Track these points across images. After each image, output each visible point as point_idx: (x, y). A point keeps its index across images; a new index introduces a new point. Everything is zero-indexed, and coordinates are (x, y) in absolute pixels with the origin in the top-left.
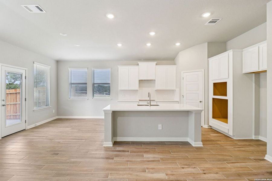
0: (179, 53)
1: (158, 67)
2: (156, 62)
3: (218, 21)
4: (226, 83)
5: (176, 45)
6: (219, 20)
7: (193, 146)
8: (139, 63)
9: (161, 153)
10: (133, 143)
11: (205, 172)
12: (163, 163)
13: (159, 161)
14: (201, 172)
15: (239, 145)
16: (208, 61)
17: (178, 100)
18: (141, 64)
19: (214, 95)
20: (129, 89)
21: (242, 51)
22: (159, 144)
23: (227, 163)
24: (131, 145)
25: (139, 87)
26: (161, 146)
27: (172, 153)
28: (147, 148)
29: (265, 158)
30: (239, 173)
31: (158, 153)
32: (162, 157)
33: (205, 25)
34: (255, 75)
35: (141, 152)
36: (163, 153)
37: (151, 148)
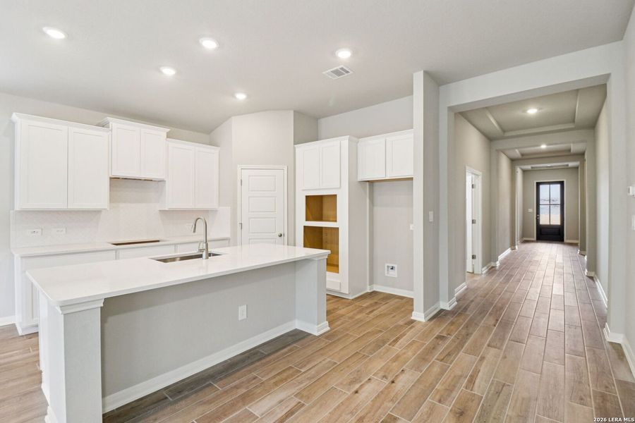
0: (230, 117)
1: (175, 145)
2: (169, 130)
3: (346, 74)
4: (335, 196)
5: (235, 98)
6: (348, 72)
7: (317, 334)
8: (109, 119)
9: (282, 381)
10: (180, 392)
11: (390, 379)
12: (314, 405)
13: (300, 405)
14: (387, 382)
15: (367, 307)
16: (294, 148)
17: (227, 235)
18: (116, 123)
19: (307, 220)
20: (71, 207)
21: (357, 143)
22: (250, 361)
23: (390, 345)
24: (176, 402)
25: (112, 200)
26: (258, 364)
27: (303, 371)
28: (236, 387)
29: (412, 318)
30: (419, 354)
31: (276, 384)
32: (295, 390)
33: (324, 73)
34: (370, 185)
35: (233, 406)
36: (286, 379)
37: (244, 379)
